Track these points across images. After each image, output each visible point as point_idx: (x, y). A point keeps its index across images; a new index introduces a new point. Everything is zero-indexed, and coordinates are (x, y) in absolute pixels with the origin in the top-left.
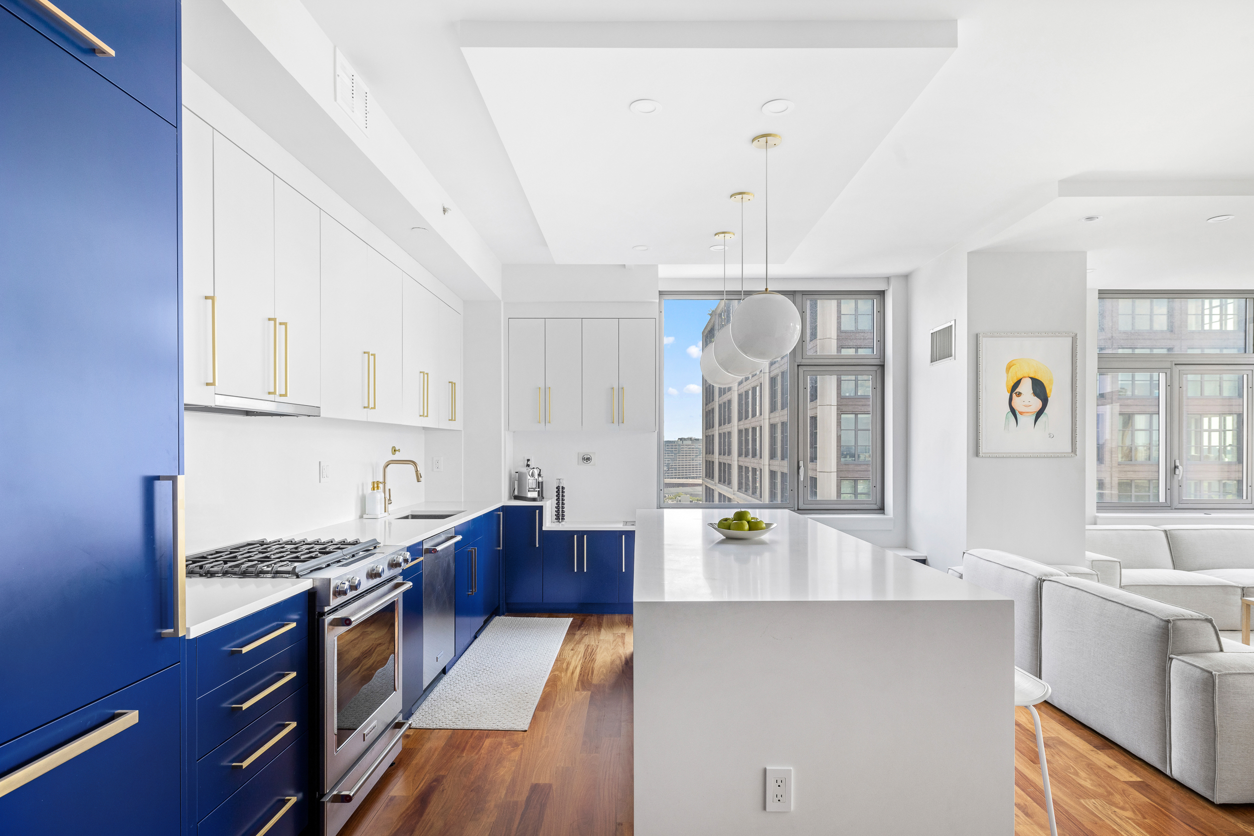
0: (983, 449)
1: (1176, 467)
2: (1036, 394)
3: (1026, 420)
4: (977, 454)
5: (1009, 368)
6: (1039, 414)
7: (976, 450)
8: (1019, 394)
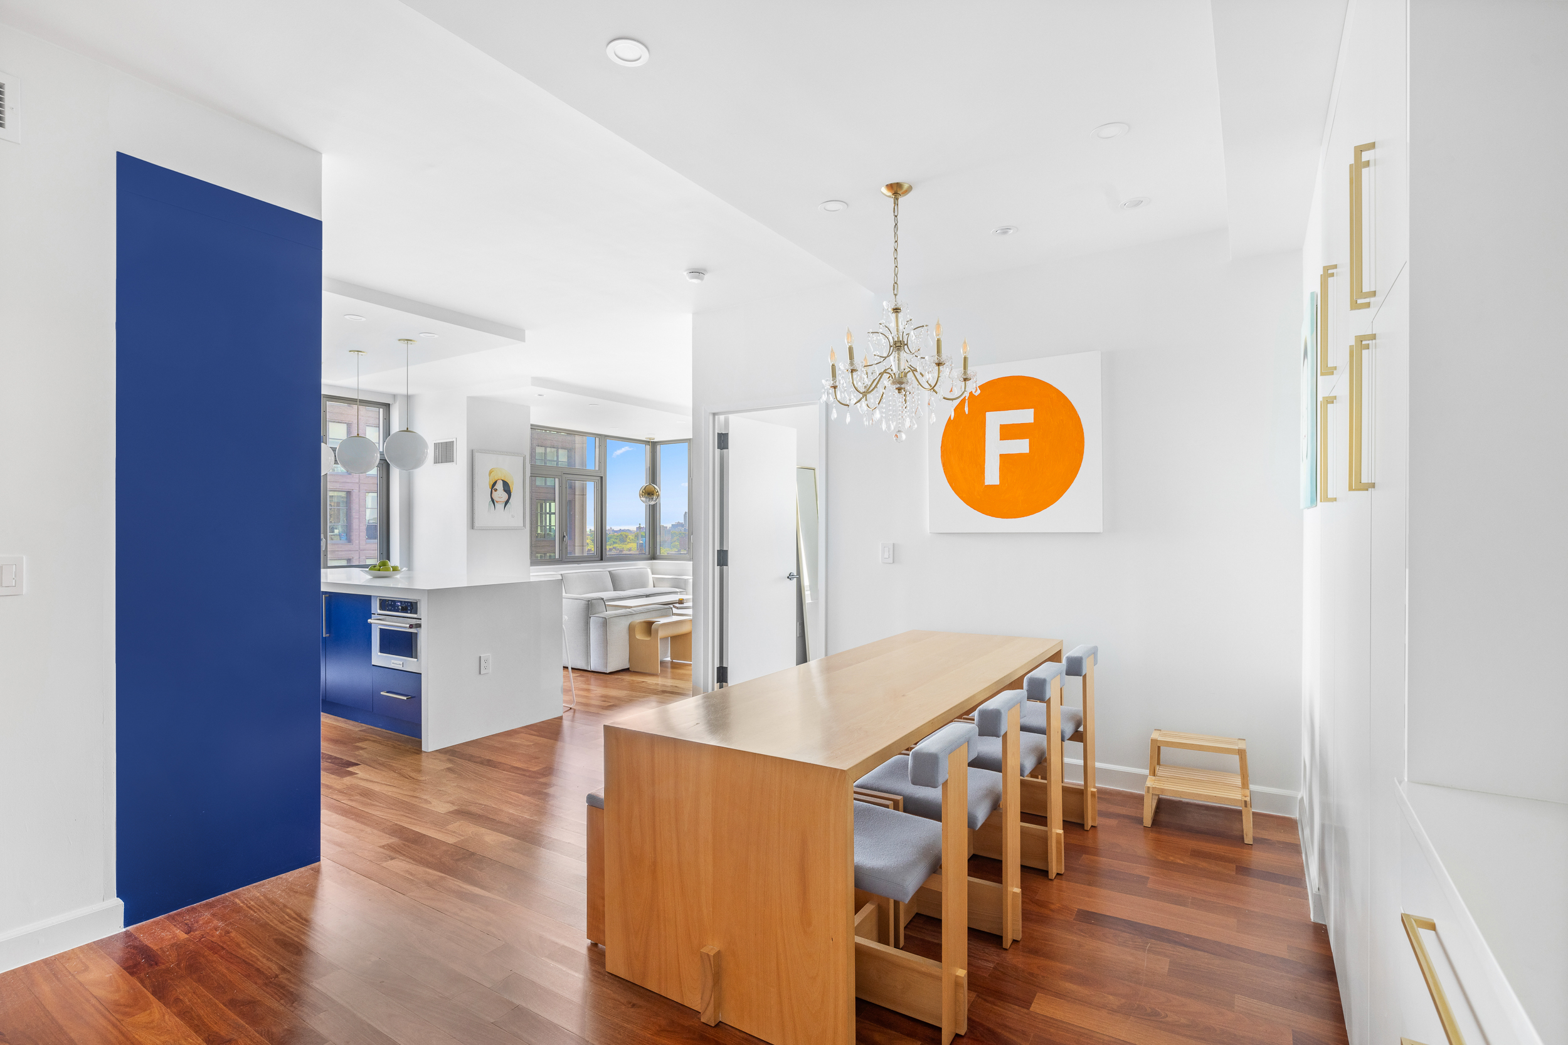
0: (477, 524)
1: (564, 536)
2: (505, 490)
3: (499, 506)
4: (473, 527)
5: (490, 473)
6: (507, 503)
7: (472, 524)
8: (496, 490)
